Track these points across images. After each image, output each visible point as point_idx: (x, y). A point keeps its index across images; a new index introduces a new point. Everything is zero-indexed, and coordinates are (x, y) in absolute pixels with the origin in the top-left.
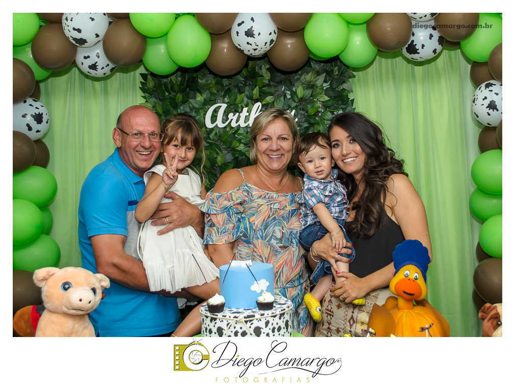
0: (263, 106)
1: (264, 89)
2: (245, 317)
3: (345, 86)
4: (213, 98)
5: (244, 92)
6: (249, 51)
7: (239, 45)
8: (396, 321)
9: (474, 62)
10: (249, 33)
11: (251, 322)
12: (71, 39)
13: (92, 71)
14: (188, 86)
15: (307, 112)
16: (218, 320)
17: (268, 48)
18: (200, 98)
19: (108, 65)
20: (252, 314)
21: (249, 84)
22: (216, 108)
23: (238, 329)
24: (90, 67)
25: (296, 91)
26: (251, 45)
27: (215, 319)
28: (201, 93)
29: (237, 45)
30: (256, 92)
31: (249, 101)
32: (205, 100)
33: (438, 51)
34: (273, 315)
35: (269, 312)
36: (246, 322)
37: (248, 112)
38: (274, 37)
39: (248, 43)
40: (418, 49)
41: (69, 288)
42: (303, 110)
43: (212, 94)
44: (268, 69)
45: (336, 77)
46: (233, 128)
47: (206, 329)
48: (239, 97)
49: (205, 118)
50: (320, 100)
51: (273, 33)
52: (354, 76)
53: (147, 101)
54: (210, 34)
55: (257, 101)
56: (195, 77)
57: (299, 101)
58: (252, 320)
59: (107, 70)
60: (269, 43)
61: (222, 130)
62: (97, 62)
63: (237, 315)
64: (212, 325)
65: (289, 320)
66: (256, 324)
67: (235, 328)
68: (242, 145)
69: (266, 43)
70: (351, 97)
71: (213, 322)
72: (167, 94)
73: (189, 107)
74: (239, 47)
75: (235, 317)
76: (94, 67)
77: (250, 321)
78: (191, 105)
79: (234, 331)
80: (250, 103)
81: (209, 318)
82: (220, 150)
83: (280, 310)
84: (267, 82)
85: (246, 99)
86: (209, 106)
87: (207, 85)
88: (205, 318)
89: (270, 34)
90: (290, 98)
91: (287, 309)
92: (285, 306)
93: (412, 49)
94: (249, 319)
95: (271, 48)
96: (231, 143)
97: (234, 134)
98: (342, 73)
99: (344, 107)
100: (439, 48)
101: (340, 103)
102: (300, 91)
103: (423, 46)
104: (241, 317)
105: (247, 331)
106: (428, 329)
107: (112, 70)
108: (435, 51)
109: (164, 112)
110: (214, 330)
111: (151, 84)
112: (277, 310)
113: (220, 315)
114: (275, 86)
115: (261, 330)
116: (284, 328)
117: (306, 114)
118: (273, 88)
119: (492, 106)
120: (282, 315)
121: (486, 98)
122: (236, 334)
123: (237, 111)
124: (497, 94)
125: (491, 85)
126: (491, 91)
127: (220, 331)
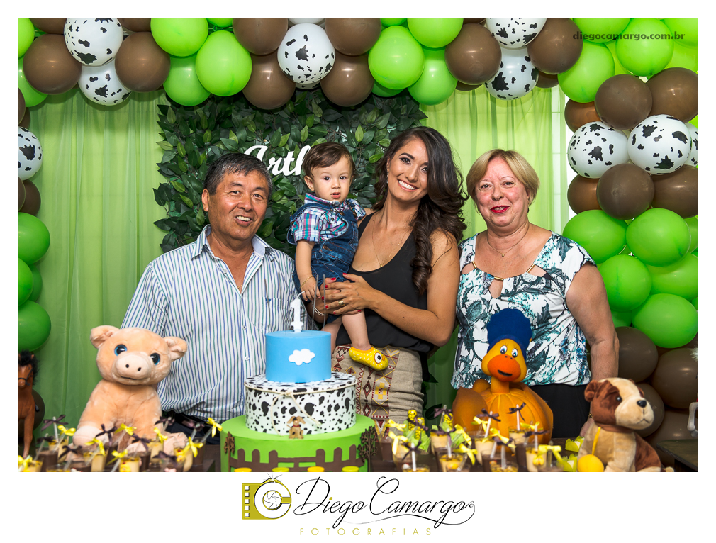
1: (314, 128)
2: (295, 391)
4: (250, 138)
5: (289, 132)
6: (299, 77)
7: (288, 69)
8: (489, 406)
10: (301, 55)
11: (302, 397)
12: (75, 55)
13: (99, 97)
14: (218, 123)
15: (367, 160)
16: (263, 393)
17: (324, 75)
18: (234, 138)
19: (120, 90)
20: (303, 387)
21: (296, 123)
22: (253, 151)
23: (286, 404)
24: (98, 92)
25: (354, 133)
26: (303, 69)
27: (260, 392)
28: (235, 131)
29: (284, 69)
30: (304, 132)
31: (296, 144)
32: (240, 140)
33: (530, 88)
34: (329, 390)
36: (296, 397)
37: (293, 157)
38: (331, 61)
39: (299, 67)
40: (507, 84)
42: (362, 157)
43: (249, 132)
44: (319, 105)
45: (403, 117)
46: (274, 176)
47: (250, 404)
48: (284, 138)
50: (383, 145)
51: (330, 56)
53: (165, 140)
54: (251, 54)
55: (304, 144)
56: (229, 111)
57: (358, 146)
58: (304, 395)
59: (118, 96)
60: (324, 68)
62: (106, 86)
63: (285, 388)
64: (255, 400)
65: (350, 398)
66: (307, 399)
67: (282, 403)
68: (285, 198)
69: (322, 68)
71: (258, 397)
72: (192, 131)
73: (219, 149)
74: (287, 72)
75: (283, 391)
76: (102, 92)
77: (301, 395)
78: (221, 147)
79: (281, 407)
80: (297, 146)
81: (253, 391)
83: (339, 385)
84: (318, 121)
85: (291, 142)
86: (244, 148)
87: (243, 121)
89: (327, 57)
90: (346, 142)
91: (347, 385)
92: (345, 382)
93: (500, 83)
94: (299, 393)
95: (327, 75)
97: (276, 183)
98: (410, 114)
100: (532, 82)
102: (360, 134)
103: (513, 79)
104: (290, 391)
105: (296, 408)
106: (519, 409)
107: (125, 97)
108: (527, 87)
109: (187, 155)
110: (259, 405)
111: (171, 118)
112: (335, 385)
113: (265, 388)
114: (329, 127)
115: (314, 407)
116: (343, 407)
117: (365, 162)
118: (326, 128)
119: (597, 153)
120: (341, 391)
121: (590, 142)
122: (283, 410)
123: (280, 155)
124: (605, 140)
125: (599, 127)
126: (598, 135)
127: (265, 407)
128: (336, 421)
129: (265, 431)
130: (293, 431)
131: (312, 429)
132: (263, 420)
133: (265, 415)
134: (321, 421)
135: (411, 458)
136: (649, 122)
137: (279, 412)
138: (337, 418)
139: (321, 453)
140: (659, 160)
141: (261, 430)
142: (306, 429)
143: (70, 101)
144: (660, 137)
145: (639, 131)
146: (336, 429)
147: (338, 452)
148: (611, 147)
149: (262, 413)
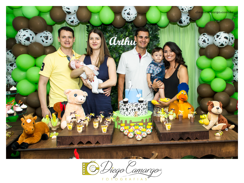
0: (129, 38)
1: (130, 33)
2: (135, 105)
3: (157, 33)
4: (112, 35)
5: (123, 34)
6: (128, 20)
8: (179, 107)
9: (199, 27)
10: (128, 14)
12: (65, 12)
14: (103, 30)
17: (134, 19)
18: (108, 35)
19: (77, 21)
20: (137, 104)
21: (125, 31)
23: (133, 108)
24: (71, 22)
27: (126, 105)
28: (108, 33)
29: (123, 17)
30: (127, 33)
32: (109, 35)
33: (189, 23)
35: (142, 103)
36: (136, 106)
38: (136, 15)
39: (128, 17)
41: (76, 96)
43: (112, 33)
44: (131, 26)
45: (154, 30)
47: (122, 109)
48: (122, 35)
49: (109, 42)
52: (160, 30)
54: (114, 13)
55: (127, 37)
56: (106, 27)
59: (77, 23)
60: (134, 17)
61: (115, 46)
63: (132, 104)
64: (124, 107)
66: (138, 107)
68: (122, 51)
70: (159, 36)
71: (125, 107)
74: (124, 18)
77: (137, 106)
79: (132, 109)
80: (125, 37)
81: (123, 105)
82: (114, 53)
83: (145, 103)
84: (131, 30)
85: (123, 36)
87: (110, 30)
88: (122, 105)
93: (181, 22)
94: (136, 105)
96: (118, 50)
97: (119, 47)
98: (156, 29)
99: (156, 40)
100: (189, 22)
101: (155, 38)
103: (184, 21)
104: (134, 105)
105: (136, 109)
106: (190, 108)
108: (188, 23)
110: (125, 109)
112: (144, 103)
113: (127, 104)
115: (140, 109)
116: (146, 108)
118: (133, 32)
119: (204, 41)
120: (146, 104)
121: (202, 39)
122: (132, 110)
123: (120, 40)
124: (206, 38)
125: (205, 34)
126: (204, 36)
127: (127, 109)
128: (145, 112)
129: (127, 115)
130: (135, 115)
131: (140, 114)
132: (126, 113)
133: (127, 111)
134: (142, 112)
135: (166, 121)
136: (218, 34)
137: (131, 110)
138: (145, 111)
139: (143, 120)
140: (220, 44)
141: (126, 115)
142: (138, 114)
143: (63, 24)
144: (221, 38)
145: (216, 36)
146: (145, 114)
147: (146, 120)
148: (208, 39)
149: (126, 111)
